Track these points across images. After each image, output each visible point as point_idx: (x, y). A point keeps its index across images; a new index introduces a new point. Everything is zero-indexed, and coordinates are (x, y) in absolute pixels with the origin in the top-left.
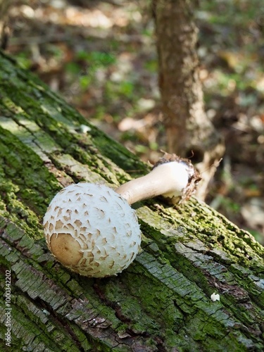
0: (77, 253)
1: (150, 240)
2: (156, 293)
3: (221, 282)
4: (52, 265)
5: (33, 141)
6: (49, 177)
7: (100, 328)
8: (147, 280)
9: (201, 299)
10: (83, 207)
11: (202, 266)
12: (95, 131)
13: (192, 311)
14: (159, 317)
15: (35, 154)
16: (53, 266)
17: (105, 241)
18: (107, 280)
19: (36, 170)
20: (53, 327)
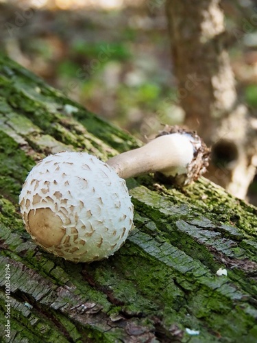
0: (58, 229)
1: (147, 219)
2: (154, 274)
3: (229, 257)
4: (32, 254)
5: (5, 123)
6: (26, 161)
7: (90, 314)
8: (143, 261)
9: (204, 275)
10: (63, 177)
11: (208, 243)
12: (83, 112)
13: (195, 287)
14: (157, 298)
15: (8, 136)
16: (34, 255)
17: (90, 214)
18: (97, 264)
19: (11, 155)
20: (37, 319)
